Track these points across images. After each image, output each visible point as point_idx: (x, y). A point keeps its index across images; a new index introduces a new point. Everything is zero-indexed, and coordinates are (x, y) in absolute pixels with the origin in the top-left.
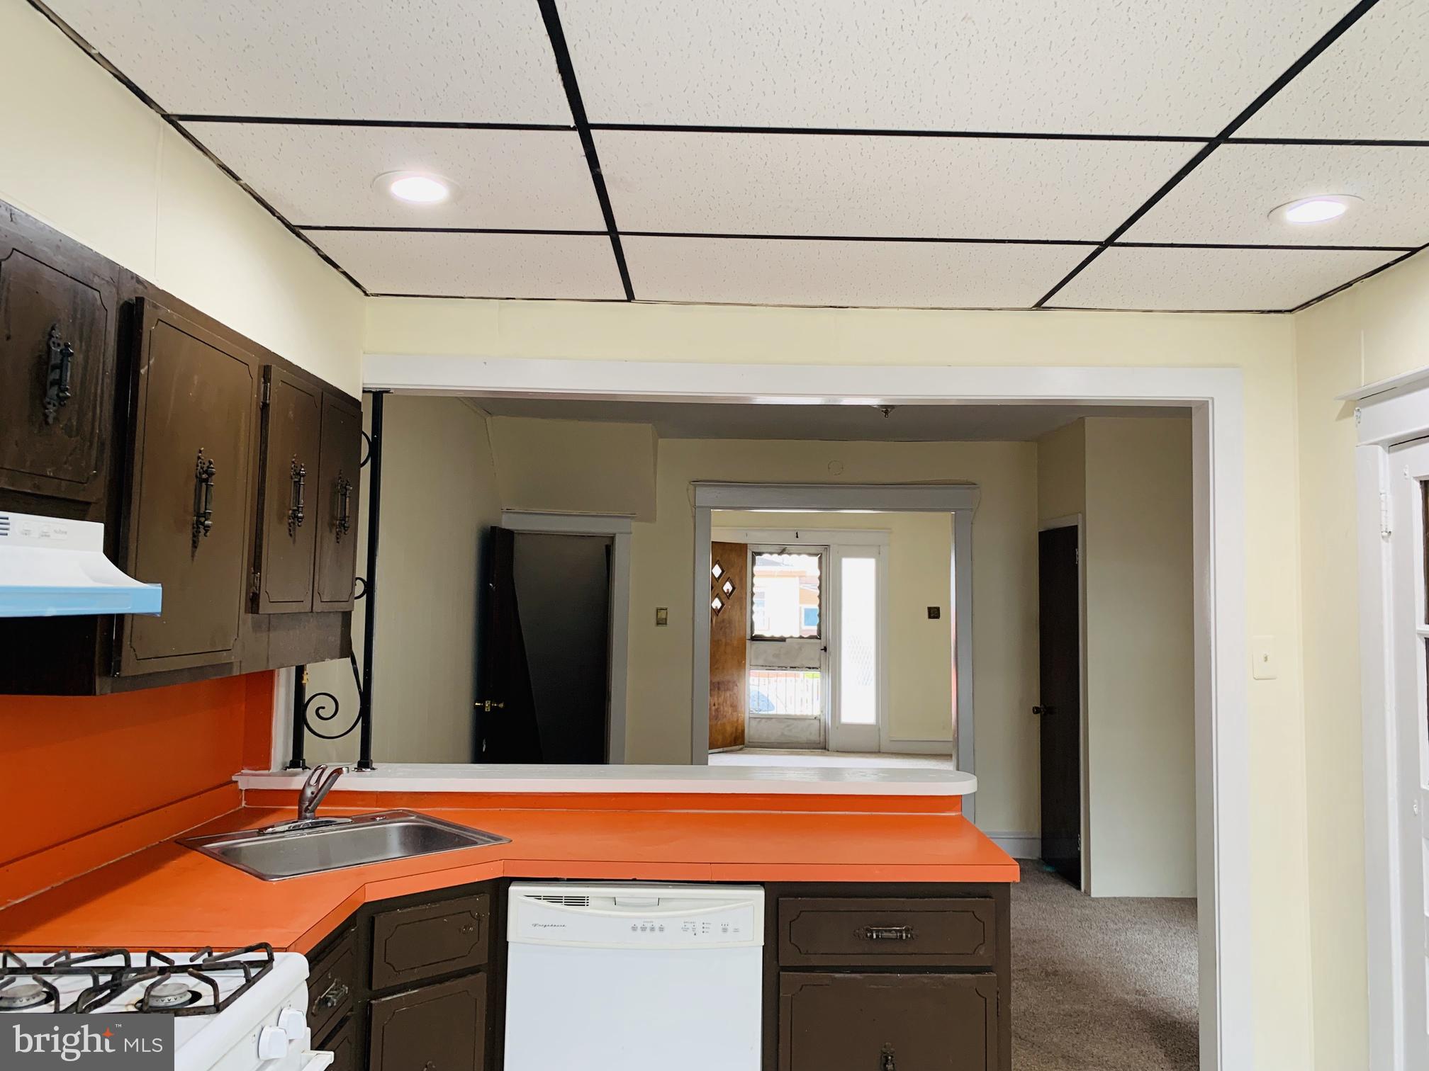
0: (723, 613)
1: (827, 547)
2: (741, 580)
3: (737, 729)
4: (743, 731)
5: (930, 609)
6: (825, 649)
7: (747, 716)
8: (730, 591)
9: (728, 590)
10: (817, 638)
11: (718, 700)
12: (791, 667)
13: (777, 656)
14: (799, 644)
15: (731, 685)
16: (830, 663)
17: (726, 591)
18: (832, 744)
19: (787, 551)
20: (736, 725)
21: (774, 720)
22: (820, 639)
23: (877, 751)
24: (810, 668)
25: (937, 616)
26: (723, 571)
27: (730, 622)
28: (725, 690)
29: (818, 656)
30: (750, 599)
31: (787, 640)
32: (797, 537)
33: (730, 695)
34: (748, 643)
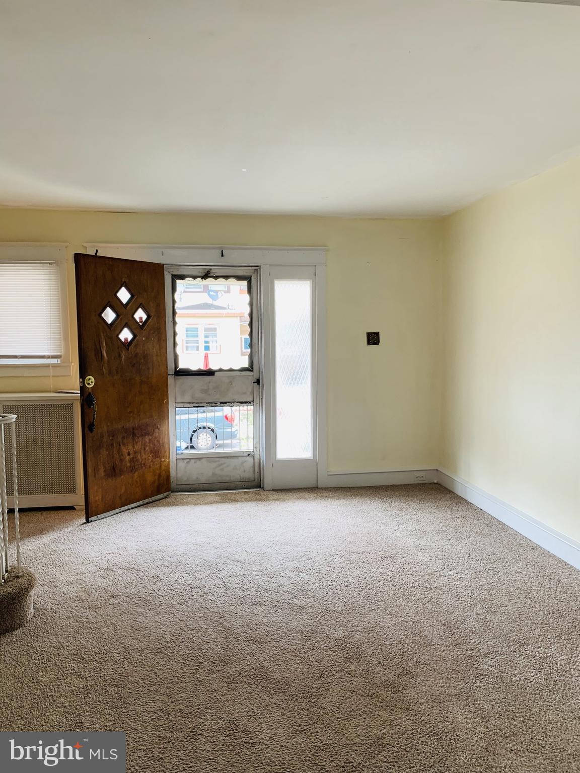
0: (136, 346)
1: (257, 269)
2: (158, 305)
3: (160, 475)
4: (168, 477)
5: (369, 334)
6: (258, 382)
7: (173, 457)
8: (144, 320)
9: (141, 318)
10: (250, 370)
11: (134, 447)
12: (221, 403)
13: (205, 391)
14: (229, 377)
15: (150, 429)
16: (264, 396)
17: (138, 320)
18: (268, 481)
19: (212, 274)
20: (158, 472)
21: (203, 460)
22: (252, 371)
23: (314, 486)
24: (242, 403)
25: (376, 342)
26: (132, 296)
27: (145, 356)
28: (142, 435)
29: (250, 390)
30: (172, 329)
31: (216, 374)
32: (222, 256)
33: (150, 440)
34: (171, 380)
